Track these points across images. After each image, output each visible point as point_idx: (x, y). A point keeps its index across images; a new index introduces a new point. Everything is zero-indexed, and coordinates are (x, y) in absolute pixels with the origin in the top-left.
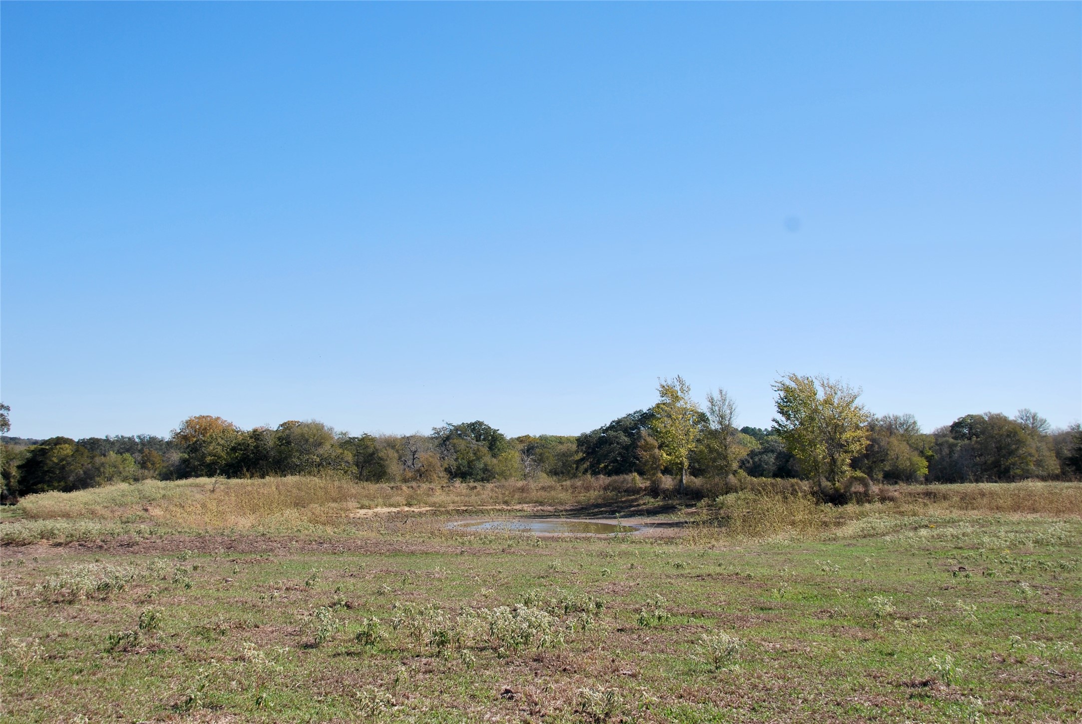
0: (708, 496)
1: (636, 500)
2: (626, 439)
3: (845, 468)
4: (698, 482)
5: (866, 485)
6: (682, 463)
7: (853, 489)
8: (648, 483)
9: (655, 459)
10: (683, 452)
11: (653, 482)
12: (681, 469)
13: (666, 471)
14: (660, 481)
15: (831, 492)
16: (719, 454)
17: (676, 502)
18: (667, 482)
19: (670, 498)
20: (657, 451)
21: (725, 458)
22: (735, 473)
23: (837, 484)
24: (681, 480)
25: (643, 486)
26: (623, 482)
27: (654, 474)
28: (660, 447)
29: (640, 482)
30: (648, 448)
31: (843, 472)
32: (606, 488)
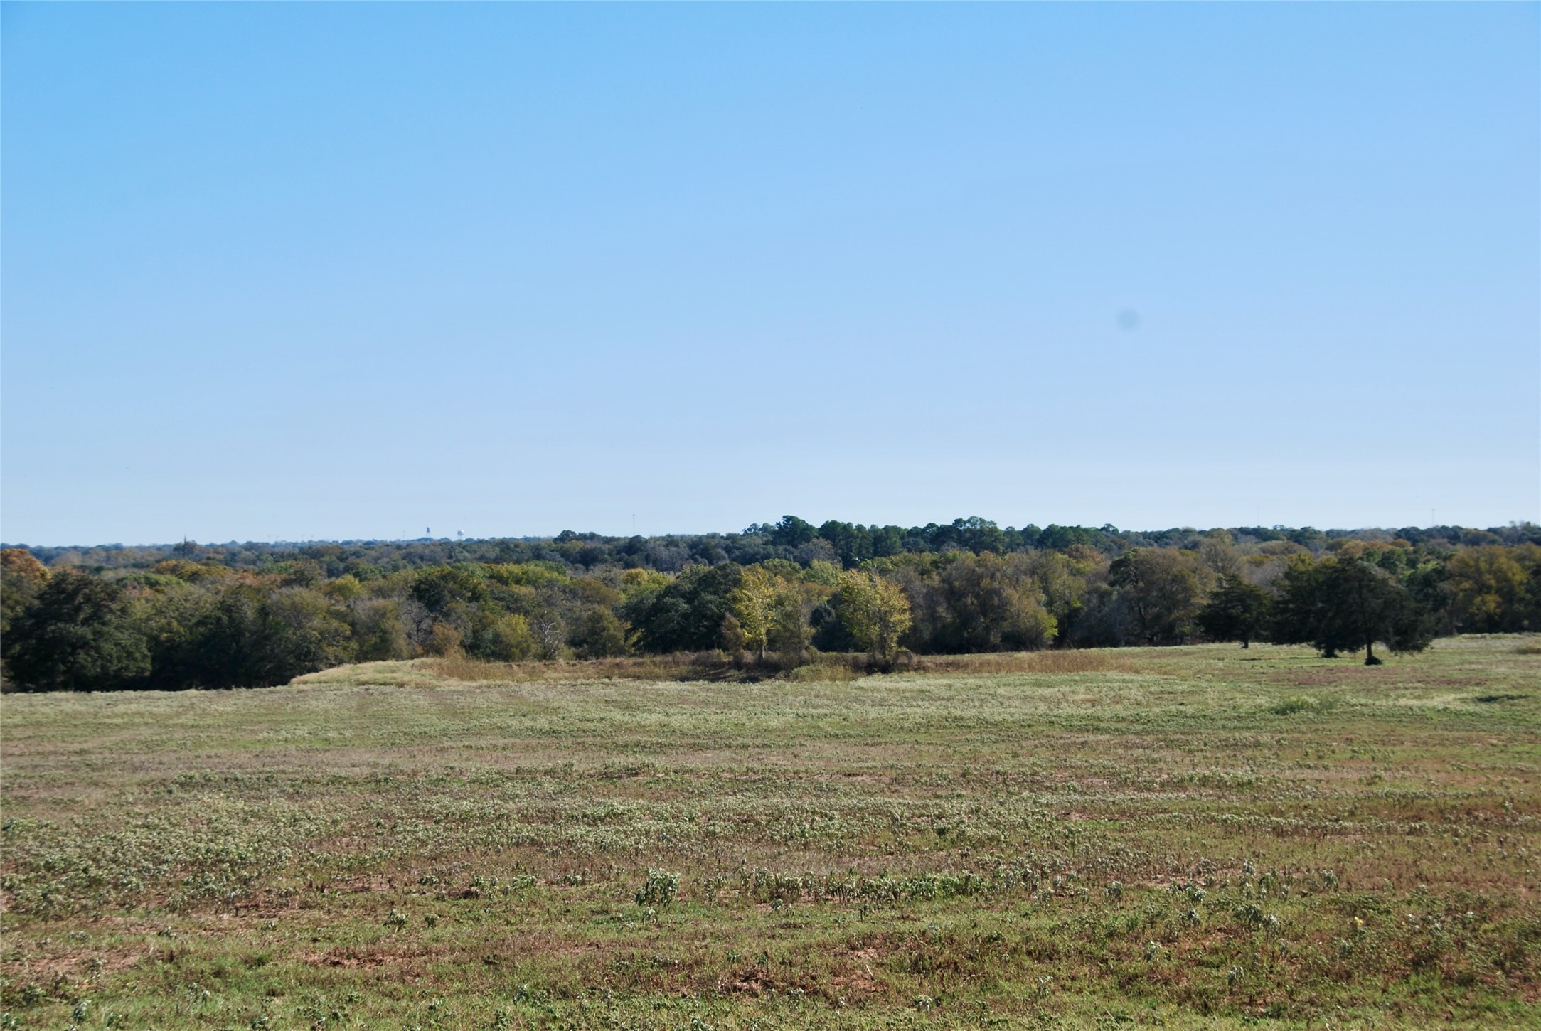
0: (784, 669)
1: (722, 673)
2: (686, 606)
3: (893, 645)
4: (775, 656)
5: (910, 658)
6: (761, 641)
7: (899, 661)
8: (731, 658)
9: (738, 637)
10: (763, 631)
11: (736, 657)
12: (760, 646)
13: (748, 647)
14: (742, 655)
15: (883, 663)
16: (793, 632)
17: (758, 674)
18: (748, 657)
19: (752, 671)
20: (739, 629)
21: (798, 637)
22: (807, 648)
23: (888, 657)
24: (761, 655)
25: (726, 660)
26: (708, 658)
27: (737, 650)
28: (742, 627)
29: (725, 658)
30: (731, 627)
31: (891, 648)
32: (693, 663)
